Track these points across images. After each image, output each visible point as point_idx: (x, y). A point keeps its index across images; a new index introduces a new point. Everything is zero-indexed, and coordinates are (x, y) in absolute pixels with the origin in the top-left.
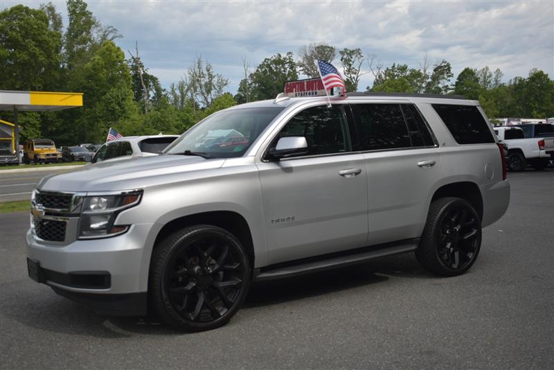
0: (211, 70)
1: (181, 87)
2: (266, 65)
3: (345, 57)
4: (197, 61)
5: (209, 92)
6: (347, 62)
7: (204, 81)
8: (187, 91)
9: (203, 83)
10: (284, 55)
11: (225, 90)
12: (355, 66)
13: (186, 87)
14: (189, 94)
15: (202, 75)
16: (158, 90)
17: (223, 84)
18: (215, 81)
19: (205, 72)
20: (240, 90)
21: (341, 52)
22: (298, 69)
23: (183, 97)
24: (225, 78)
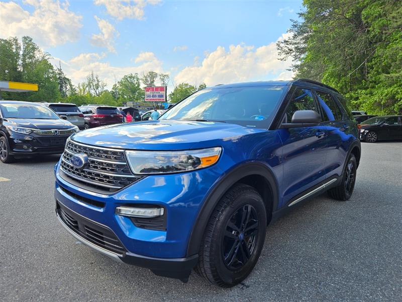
0: (98, 78)
1: (83, 85)
2: (126, 78)
3: (162, 77)
4: (91, 73)
5: (97, 88)
6: (163, 80)
8: (86, 87)
9: (94, 84)
10: (134, 74)
11: (105, 88)
12: (166, 82)
13: (86, 85)
14: (87, 89)
15: (94, 80)
16: (71, 85)
17: (104, 85)
18: (100, 84)
19: (95, 79)
20: (113, 89)
21: (160, 75)
22: (141, 81)
23: (84, 90)
24: (105, 82)
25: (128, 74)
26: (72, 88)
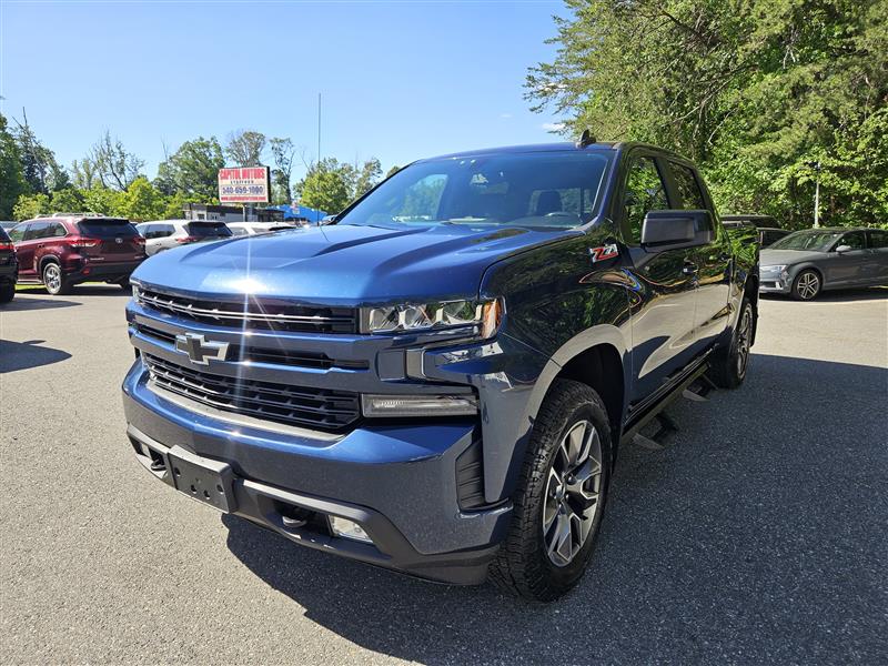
0: (122, 149)
1: (86, 166)
2: (188, 148)
3: (276, 145)
4: (104, 137)
5: (122, 171)
6: (277, 151)
7: (116, 159)
8: (94, 169)
10: (207, 138)
11: (141, 171)
12: (287, 156)
13: (93, 165)
14: (97, 173)
15: (111, 153)
16: (55, 167)
17: (137, 165)
18: (128, 161)
19: (116, 150)
20: (160, 173)
21: (271, 141)
22: (225, 154)
23: (90, 177)
24: (140, 158)
25: (192, 139)
26: (57, 173)
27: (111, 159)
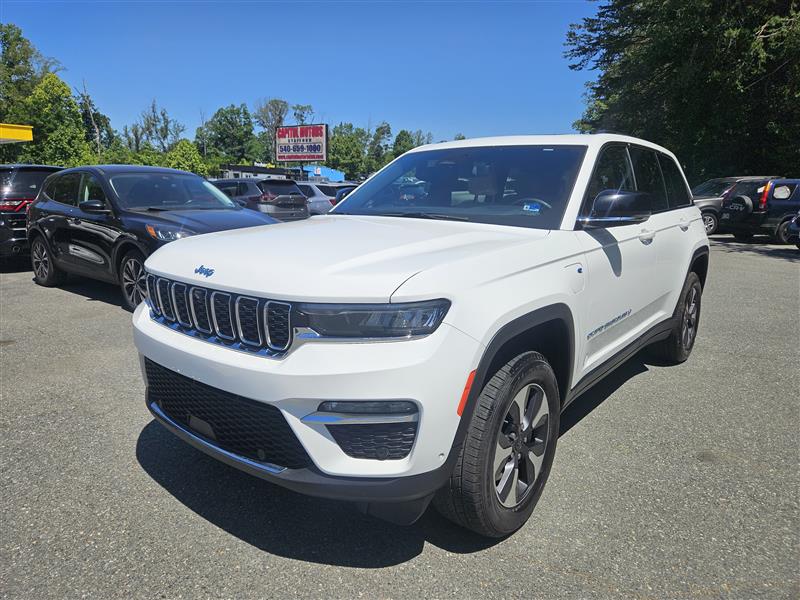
0: (166, 116)
1: (135, 130)
2: (222, 114)
3: (298, 112)
4: (151, 105)
5: (165, 137)
6: (299, 117)
7: (160, 125)
8: (142, 134)
10: (237, 106)
11: (182, 136)
12: (307, 121)
13: (141, 130)
14: (144, 137)
15: (156, 119)
16: (109, 131)
17: (179, 130)
18: (171, 126)
19: (161, 117)
20: (197, 137)
21: (294, 108)
22: (253, 120)
23: (137, 141)
24: (181, 123)
25: (226, 106)
26: (111, 137)
27: (156, 125)
